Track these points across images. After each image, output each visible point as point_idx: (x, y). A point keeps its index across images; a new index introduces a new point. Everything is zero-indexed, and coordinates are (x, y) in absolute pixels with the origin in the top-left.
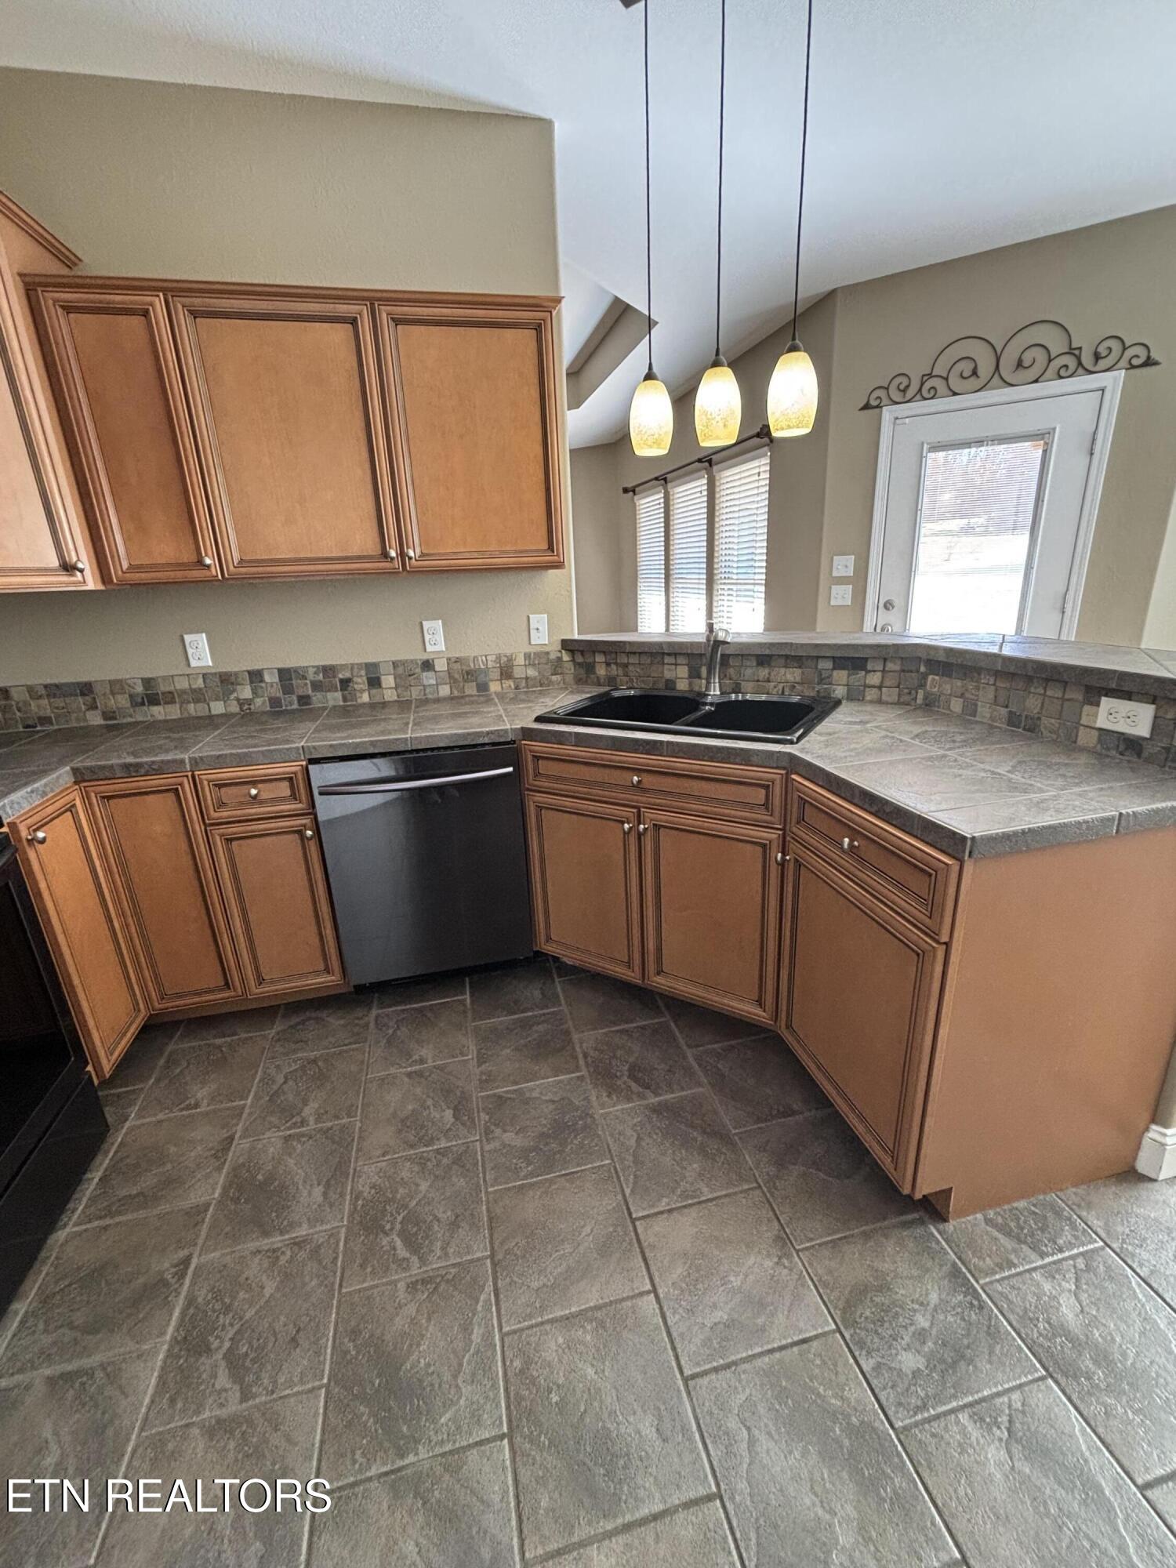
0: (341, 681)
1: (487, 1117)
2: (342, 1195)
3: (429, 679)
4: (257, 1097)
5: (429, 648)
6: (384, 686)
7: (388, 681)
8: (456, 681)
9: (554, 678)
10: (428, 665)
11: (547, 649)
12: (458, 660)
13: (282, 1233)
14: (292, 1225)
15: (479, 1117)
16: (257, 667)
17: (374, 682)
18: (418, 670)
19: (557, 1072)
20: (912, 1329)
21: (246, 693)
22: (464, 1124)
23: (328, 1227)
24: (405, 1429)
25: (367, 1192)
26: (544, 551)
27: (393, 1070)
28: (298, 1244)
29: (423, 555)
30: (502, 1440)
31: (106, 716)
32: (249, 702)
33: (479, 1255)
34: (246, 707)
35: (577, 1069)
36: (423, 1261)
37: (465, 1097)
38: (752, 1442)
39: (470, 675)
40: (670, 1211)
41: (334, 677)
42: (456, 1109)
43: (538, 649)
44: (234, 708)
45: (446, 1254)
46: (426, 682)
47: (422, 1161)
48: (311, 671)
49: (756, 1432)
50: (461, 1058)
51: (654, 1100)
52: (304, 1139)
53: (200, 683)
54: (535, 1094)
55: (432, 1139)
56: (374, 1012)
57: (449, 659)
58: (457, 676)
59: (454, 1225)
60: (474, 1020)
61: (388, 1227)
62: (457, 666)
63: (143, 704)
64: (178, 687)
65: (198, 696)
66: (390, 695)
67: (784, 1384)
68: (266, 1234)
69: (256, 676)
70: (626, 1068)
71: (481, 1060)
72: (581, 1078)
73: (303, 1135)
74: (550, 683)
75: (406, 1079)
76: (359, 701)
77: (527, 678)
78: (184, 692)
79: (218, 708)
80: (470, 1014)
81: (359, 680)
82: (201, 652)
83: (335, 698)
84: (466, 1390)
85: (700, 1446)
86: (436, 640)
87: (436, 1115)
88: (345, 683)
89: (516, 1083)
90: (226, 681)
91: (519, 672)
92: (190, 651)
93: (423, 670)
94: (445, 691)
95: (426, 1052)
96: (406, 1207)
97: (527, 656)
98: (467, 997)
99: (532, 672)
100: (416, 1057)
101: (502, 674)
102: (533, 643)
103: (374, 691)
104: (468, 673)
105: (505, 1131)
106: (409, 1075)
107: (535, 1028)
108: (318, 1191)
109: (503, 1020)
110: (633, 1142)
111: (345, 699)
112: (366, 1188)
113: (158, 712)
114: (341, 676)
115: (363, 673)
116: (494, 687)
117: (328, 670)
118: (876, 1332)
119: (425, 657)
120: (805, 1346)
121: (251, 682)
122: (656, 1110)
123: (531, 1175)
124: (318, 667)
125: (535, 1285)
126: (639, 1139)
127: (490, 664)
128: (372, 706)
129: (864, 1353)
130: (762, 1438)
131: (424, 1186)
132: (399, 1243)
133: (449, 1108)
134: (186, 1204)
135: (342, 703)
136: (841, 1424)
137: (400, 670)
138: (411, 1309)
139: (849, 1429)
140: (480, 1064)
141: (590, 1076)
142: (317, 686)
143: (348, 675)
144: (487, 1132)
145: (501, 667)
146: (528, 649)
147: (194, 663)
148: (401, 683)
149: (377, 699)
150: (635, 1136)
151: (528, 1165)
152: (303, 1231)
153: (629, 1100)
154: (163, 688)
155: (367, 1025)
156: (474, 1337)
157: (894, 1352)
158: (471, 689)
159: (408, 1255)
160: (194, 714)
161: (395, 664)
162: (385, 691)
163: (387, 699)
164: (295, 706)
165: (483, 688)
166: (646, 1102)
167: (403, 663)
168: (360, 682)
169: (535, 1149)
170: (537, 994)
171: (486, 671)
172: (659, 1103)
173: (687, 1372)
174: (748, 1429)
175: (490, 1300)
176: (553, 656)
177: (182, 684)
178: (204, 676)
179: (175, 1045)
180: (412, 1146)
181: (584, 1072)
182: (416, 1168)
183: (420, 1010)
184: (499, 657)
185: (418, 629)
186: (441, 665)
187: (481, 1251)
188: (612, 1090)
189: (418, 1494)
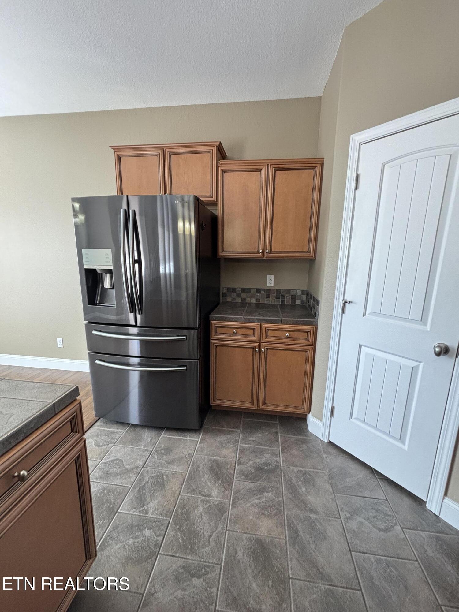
20: (136, 541)
30: (292, 578)
38: (210, 536)
49: (207, 539)
67: (190, 546)
85: (226, 543)
118: (148, 546)
120: (174, 554)
129: (158, 542)
130: (207, 536)
136: (182, 528)
139: (181, 526)
157: (149, 538)
173: (219, 567)
174: (209, 540)
189: (321, 573)
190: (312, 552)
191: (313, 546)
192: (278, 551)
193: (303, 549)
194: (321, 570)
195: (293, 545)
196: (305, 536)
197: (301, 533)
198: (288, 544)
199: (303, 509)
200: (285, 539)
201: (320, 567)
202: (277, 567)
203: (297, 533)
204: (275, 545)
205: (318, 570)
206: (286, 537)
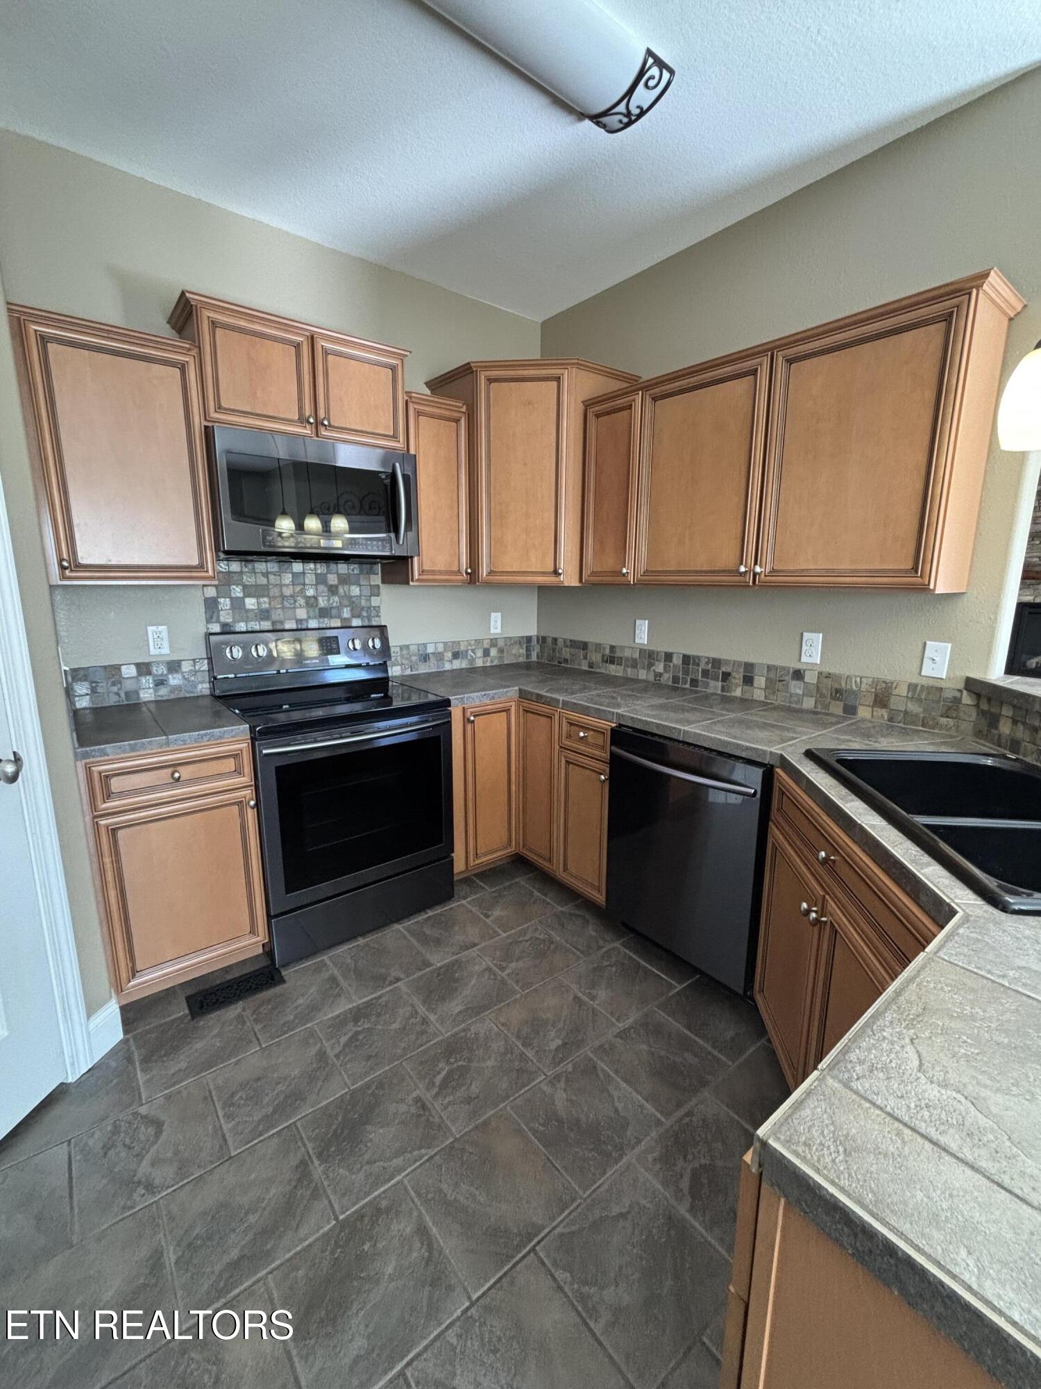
0: (724, 673)
1: (570, 1069)
2: (463, 1021)
3: (796, 688)
4: (508, 937)
5: (804, 659)
6: (755, 685)
7: (760, 681)
8: (822, 695)
9: (943, 721)
10: (798, 675)
11: (943, 685)
12: (829, 676)
13: (427, 1009)
14: (433, 1011)
15: (569, 1063)
16: (670, 651)
17: (748, 680)
18: (788, 678)
19: (651, 1098)
21: (660, 667)
22: (554, 1058)
23: (440, 1028)
24: (333, 1149)
25: (471, 1034)
26: (906, 571)
27: (574, 986)
28: (425, 1021)
29: (773, 571)
30: (334, 1219)
31: (591, 665)
32: (660, 675)
33: (453, 1129)
34: (658, 678)
35: (667, 1114)
36: (436, 1096)
37: (579, 1044)
39: (838, 693)
40: (560, 1288)
41: (719, 668)
42: (565, 1044)
43: (931, 683)
44: (651, 678)
45: (446, 1108)
46: (792, 690)
47: (509, 1050)
48: (704, 661)
50: (613, 1020)
51: (683, 1210)
52: (492, 977)
53: (636, 655)
54: (616, 1094)
55: (530, 1045)
56: (617, 944)
57: (820, 673)
58: (824, 691)
59: (469, 1100)
60: (659, 1007)
61: (452, 1060)
62: (829, 682)
63: (607, 662)
64: (626, 654)
65: (634, 664)
66: (759, 695)
68: (424, 1002)
69: (669, 657)
70: (703, 1161)
71: (623, 1034)
72: (659, 1123)
73: (495, 975)
74: (936, 725)
75: (571, 998)
76: (733, 694)
77: (906, 712)
78: (627, 659)
79: (642, 674)
80: (663, 999)
81: (737, 676)
82: (642, 635)
83: (715, 686)
84: (361, 1175)
86: (813, 652)
87: (553, 1034)
88: (726, 676)
89: (616, 1072)
90: (649, 656)
91: (895, 703)
92: (637, 632)
93: (793, 678)
94: (809, 703)
95: (602, 994)
96: (470, 1060)
97: (912, 687)
98: (679, 988)
99: (914, 708)
100: (594, 992)
101: (875, 701)
102: (923, 674)
103: (746, 688)
104: (837, 691)
105: (565, 1090)
106: (576, 998)
107: (686, 1055)
108: (458, 1009)
109: (676, 1025)
110: (616, 1210)
111: (723, 689)
112: (473, 1031)
113: (614, 670)
114: (724, 669)
115: (742, 670)
116: (864, 712)
117: (716, 663)
119: (798, 666)
121: (665, 661)
122: (672, 1221)
123: (535, 1132)
124: (708, 658)
125: (444, 1186)
126: (623, 1216)
127: (864, 687)
128: (743, 701)
131: (490, 1063)
132: (444, 1073)
133: (562, 1040)
134: (428, 956)
135: (719, 692)
137: (772, 675)
138: (403, 1108)
140: (618, 1035)
141: (667, 1131)
142: (705, 673)
143: (729, 670)
144: (557, 1077)
145: (876, 696)
146: (915, 680)
147: (637, 641)
148: (771, 686)
149: (747, 696)
150: (624, 1211)
151: (543, 1125)
152: (432, 1017)
153: (665, 1184)
154: (618, 654)
155: (600, 948)
156: (394, 1161)
158: (837, 708)
159: (437, 1084)
160: (629, 676)
161: (769, 668)
162: (755, 690)
163: (756, 697)
164: (687, 686)
165: (850, 710)
166: (674, 1203)
167: (776, 668)
168: (738, 677)
169: (560, 1121)
170: (730, 1034)
171: (855, 694)
172: (684, 1219)
175: (423, 1156)
176: (948, 695)
177: (627, 654)
178: (641, 650)
179: (521, 880)
180: (518, 1037)
181: (668, 1123)
182: (502, 1050)
183: (639, 966)
184: (876, 682)
185: (798, 639)
186: (810, 678)
187: (457, 1130)
188: (666, 1160)
189: (299, 1180)
190: (267, 1212)
191: (252, 1218)
192: (301, 1273)
193: (270, 1231)
194: (294, 1184)
195: (268, 1256)
196: (235, 1246)
197: (234, 1254)
198: (273, 1266)
199: (158, 1289)
200: (265, 1278)
201: (288, 1188)
202: (333, 1253)
203: (235, 1265)
204: (291, 1288)
205: (295, 1187)
206: (258, 1281)
